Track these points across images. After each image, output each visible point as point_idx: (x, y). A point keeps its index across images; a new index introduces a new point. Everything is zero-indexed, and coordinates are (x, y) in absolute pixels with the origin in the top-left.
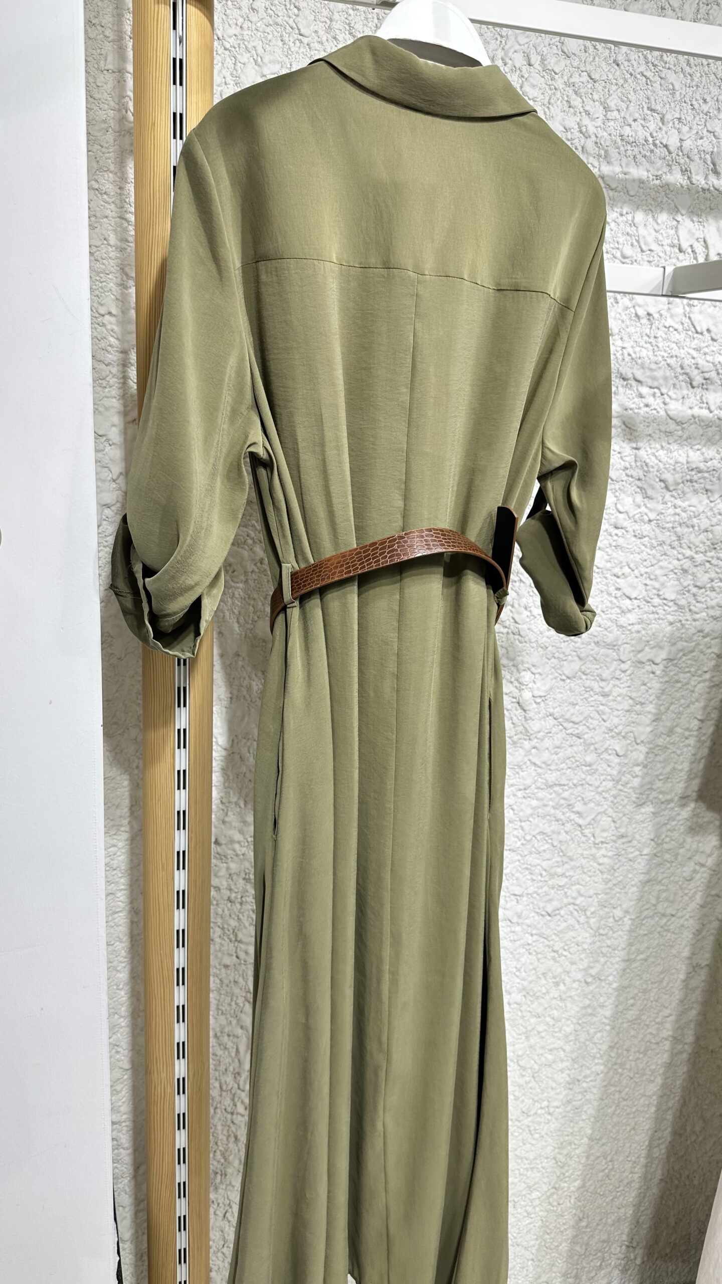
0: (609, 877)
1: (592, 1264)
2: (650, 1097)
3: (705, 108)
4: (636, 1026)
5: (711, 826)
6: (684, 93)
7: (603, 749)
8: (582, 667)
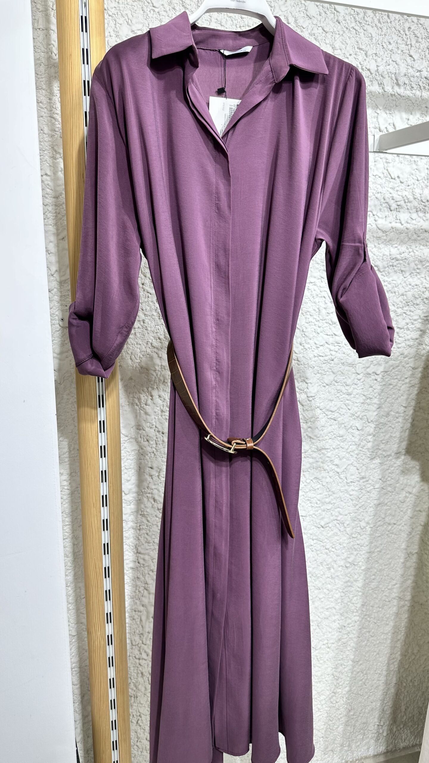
0: (356, 503)
1: (358, 737)
2: (387, 634)
3: (390, 47)
4: (376, 592)
5: (414, 469)
6: (377, 39)
7: (349, 426)
8: (336, 378)
